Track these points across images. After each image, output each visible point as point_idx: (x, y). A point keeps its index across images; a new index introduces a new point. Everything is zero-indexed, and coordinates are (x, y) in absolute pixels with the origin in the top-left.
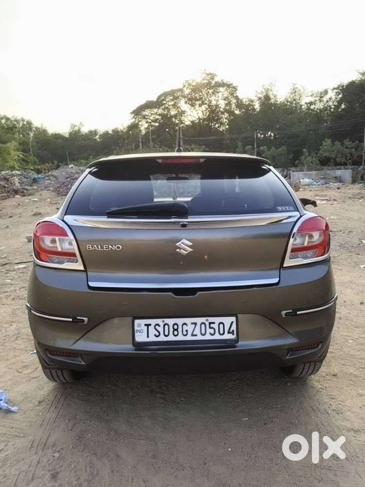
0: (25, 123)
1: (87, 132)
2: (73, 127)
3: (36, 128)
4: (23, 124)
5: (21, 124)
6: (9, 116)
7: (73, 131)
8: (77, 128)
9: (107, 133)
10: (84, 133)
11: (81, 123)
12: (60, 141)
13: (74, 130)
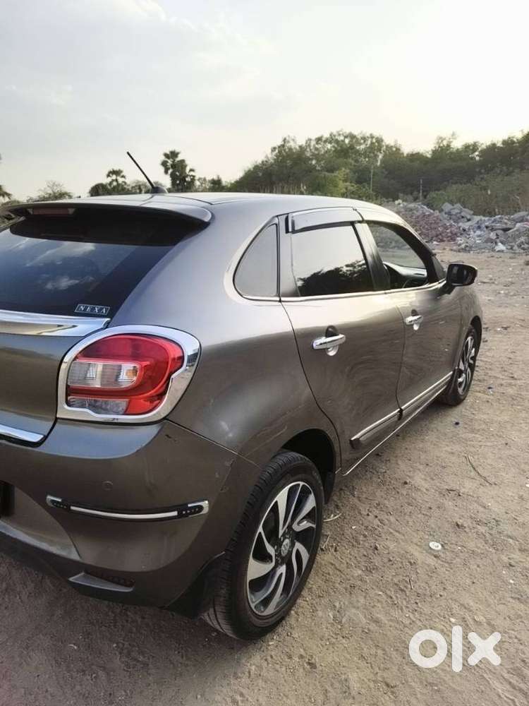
0: (374, 141)
1: (460, 147)
2: (440, 141)
3: (387, 146)
4: (372, 143)
5: (369, 142)
6: (355, 133)
7: (439, 147)
8: (445, 143)
9: (493, 147)
10: (455, 150)
11: (453, 134)
12: (416, 164)
13: (441, 145)
